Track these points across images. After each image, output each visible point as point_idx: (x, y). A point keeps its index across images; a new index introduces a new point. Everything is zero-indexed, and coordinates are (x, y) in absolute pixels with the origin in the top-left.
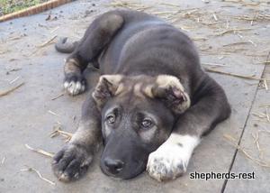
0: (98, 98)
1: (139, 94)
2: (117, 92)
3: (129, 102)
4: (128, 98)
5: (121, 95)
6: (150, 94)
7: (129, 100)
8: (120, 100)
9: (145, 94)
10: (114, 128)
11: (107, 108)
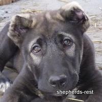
0: (14, 36)
1: (52, 21)
2: (34, 24)
3: (47, 30)
4: (45, 27)
5: (38, 26)
6: (62, 18)
7: (47, 28)
8: (39, 30)
9: (58, 19)
10: (43, 55)
11: (29, 41)
